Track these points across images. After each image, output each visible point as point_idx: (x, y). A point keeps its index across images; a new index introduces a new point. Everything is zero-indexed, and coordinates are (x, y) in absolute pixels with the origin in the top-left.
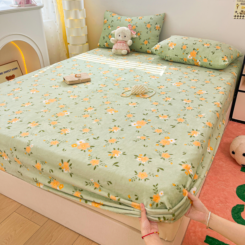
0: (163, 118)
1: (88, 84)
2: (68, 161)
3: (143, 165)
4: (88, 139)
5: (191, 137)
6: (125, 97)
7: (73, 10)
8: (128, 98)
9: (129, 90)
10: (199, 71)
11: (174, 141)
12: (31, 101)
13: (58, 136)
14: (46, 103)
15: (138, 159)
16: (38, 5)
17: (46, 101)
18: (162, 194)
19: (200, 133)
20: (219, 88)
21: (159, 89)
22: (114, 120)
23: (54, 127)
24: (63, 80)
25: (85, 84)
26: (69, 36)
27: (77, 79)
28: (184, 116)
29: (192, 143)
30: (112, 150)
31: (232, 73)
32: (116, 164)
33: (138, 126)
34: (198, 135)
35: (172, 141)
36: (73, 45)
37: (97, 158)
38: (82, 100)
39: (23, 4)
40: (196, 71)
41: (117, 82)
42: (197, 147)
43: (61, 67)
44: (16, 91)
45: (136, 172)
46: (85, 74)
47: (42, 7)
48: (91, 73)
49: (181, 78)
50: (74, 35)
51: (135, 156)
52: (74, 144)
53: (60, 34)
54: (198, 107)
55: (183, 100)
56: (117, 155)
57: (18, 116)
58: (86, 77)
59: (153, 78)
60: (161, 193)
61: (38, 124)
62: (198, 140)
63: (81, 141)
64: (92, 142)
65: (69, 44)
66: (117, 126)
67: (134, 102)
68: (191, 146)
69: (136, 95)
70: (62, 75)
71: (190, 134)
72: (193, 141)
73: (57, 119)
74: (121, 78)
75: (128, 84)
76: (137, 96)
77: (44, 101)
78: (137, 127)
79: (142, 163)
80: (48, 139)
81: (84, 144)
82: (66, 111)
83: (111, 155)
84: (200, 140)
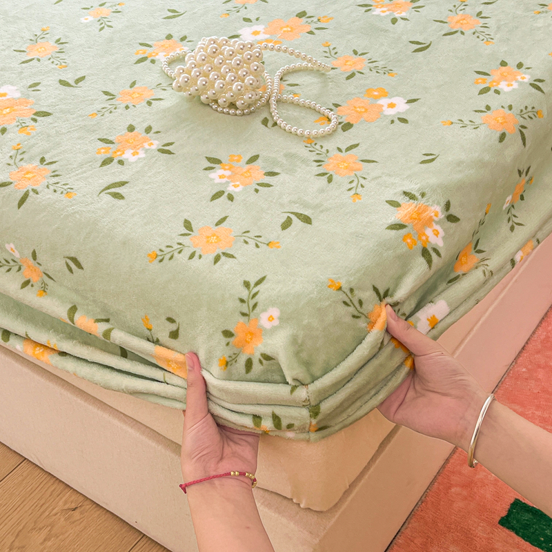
0: (388, 13)
3: (231, 198)
5: (484, 91)
11: (401, 106)
15: (216, 174)
18: (271, 318)
19: (527, 78)
22: (174, 15)
28: (482, 8)
29: (478, 119)
30: (118, 134)
32: (115, 190)
33: (268, 41)
34: (521, 84)
35: (392, 105)
37: (43, 160)
42: (498, 135)
45: (188, 224)
51: (209, 159)
56: (135, 154)
60: (267, 318)
62: (510, 107)
68: (469, 129)
71: (484, 81)
72: (488, 108)
79: (230, 189)
81: (13, 104)
83: (107, 151)
84: (518, 107)
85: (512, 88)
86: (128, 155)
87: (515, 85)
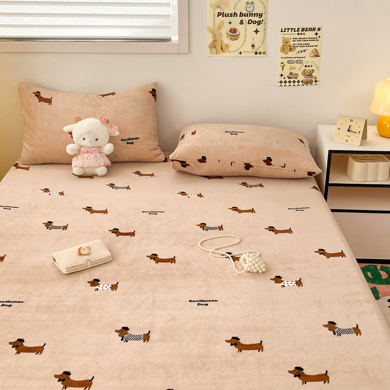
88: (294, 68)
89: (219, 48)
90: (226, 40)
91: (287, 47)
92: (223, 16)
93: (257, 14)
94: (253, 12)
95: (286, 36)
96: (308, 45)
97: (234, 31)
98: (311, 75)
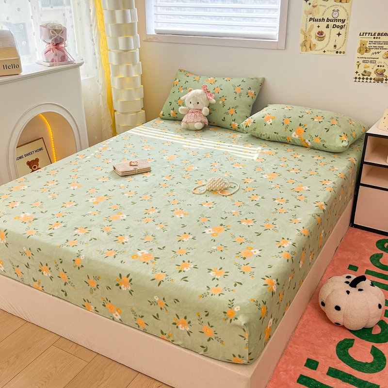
0: (246, 224)
1: (148, 175)
2: (128, 276)
3: (217, 279)
4: (152, 249)
5: (280, 247)
6: (199, 194)
7: (125, 65)
8: (202, 195)
9: (203, 184)
10: (303, 156)
11: (258, 252)
12: (73, 199)
13: (113, 245)
14: (94, 203)
15: (212, 273)
16: (77, 62)
17: (93, 200)
18: (237, 309)
19: (291, 243)
20: (327, 182)
21: (245, 183)
22: (184, 226)
23: (108, 234)
24: (113, 169)
25: (144, 175)
26: (117, 100)
27: (132, 168)
28: (273, 221)
29: (280, 255)
30: (181, 263)
31: (349, 159)
32: (185, 279)
33: (214, 233)
35: (255, 252)
36: (122, 113)
37: (162, 272)
38: (141, 199)
39: (56, 61)
40: (299, 157)
41: (187, 173)
42: (287, 260)
43: (108, 149)
44: (50, 185)
45: (208, 287)
46: (143, 160)
47: (81, 64)
48: (151, 159)
49: (276, 167)
50: (124, 100)
51: (208, 269)
52: (134, 256)
53: (103, 97)
54: (293, 208)
55: (274, 199)
56: (187, 269)
57: (60, 220)
58: (145, 166)
59: (237, 167)
61: (87, 230)
62: (288, 251)
63: (142, 251)
64: (157, 253)
65: (115, 111)
66: (187, 233)
67: (210, 202)
69: (212, 191)
70: (111, 162)
71: (279, 244)
72: (282, 252)
73: (110, 224)
74: (192, 166)
75: (202, 175)
76: (214, 193)
77: (91, 200)
78: (213, 235)
79: (217, 277)
80: (102, 249)
81: (147, 256)
82: (121, 214)
83: (179, 268)
84: (290, 251)
85: (287, 246)
86: (185, 269)
87: (288, 245)
88: (368, 67)
89: (308, 47)
90: (314, 41)
91: (363, 49)
92: (313, 21)
93: (341, 20)
94: (338, 19)
95: (363, 39)
96: (382, 48)
97: (321, 33)
98: (382, 74)
